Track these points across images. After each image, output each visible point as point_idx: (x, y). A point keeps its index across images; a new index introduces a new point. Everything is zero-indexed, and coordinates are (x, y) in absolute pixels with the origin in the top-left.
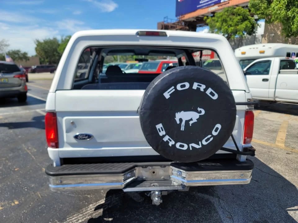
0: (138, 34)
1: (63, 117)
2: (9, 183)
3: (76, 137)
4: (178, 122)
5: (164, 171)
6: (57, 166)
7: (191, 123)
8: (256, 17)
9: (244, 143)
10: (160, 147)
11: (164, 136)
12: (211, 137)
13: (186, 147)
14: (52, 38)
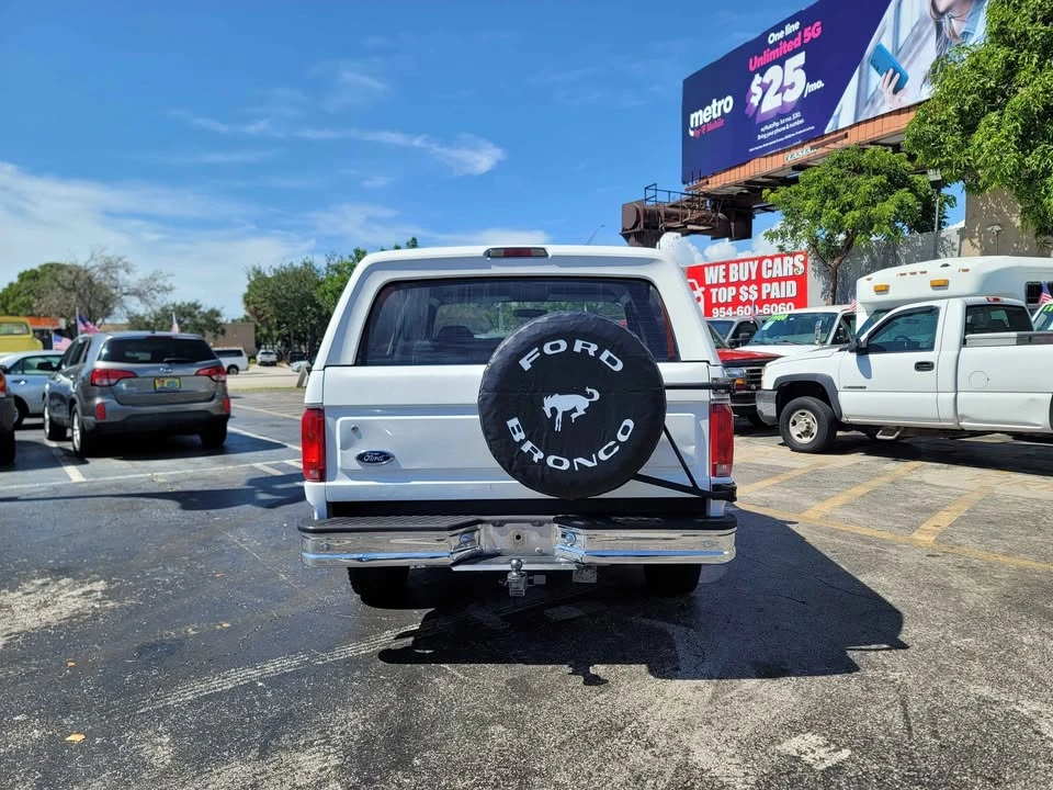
0: (488, 253)
1: (336, 419)
2: (204, 597)
3: (361, 458)
4: (549, 415)
5: (541, 535)
6: (320, 518)
7: (574, 416)
8: (934, 176)
9: (714, 474)
10: (514, 466)
11: (522, 442)
12: (614, 446)
13: (566, 465)
14: (298, 264)
